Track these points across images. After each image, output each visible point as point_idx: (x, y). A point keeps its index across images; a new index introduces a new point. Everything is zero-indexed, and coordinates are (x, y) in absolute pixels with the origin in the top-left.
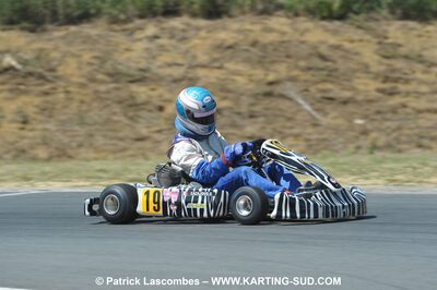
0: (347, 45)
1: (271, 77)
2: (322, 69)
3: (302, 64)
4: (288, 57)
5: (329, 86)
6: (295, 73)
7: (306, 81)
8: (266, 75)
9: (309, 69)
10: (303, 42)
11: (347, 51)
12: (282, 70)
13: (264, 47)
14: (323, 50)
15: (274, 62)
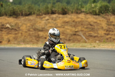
0: (99, 22)
1: (77, 30)
2: (90, 28)
3: (85, 27)
4: (82, 25)
5: (91, 32)
6: (83, 29)
7: (86, 31)
8: (75, 29)
9: (87, 28)
10: (87, 21)
11: (98, 24)
12: (80, 28)
13: (76, 22)
14: (92, 23)
15: (78, 26)
